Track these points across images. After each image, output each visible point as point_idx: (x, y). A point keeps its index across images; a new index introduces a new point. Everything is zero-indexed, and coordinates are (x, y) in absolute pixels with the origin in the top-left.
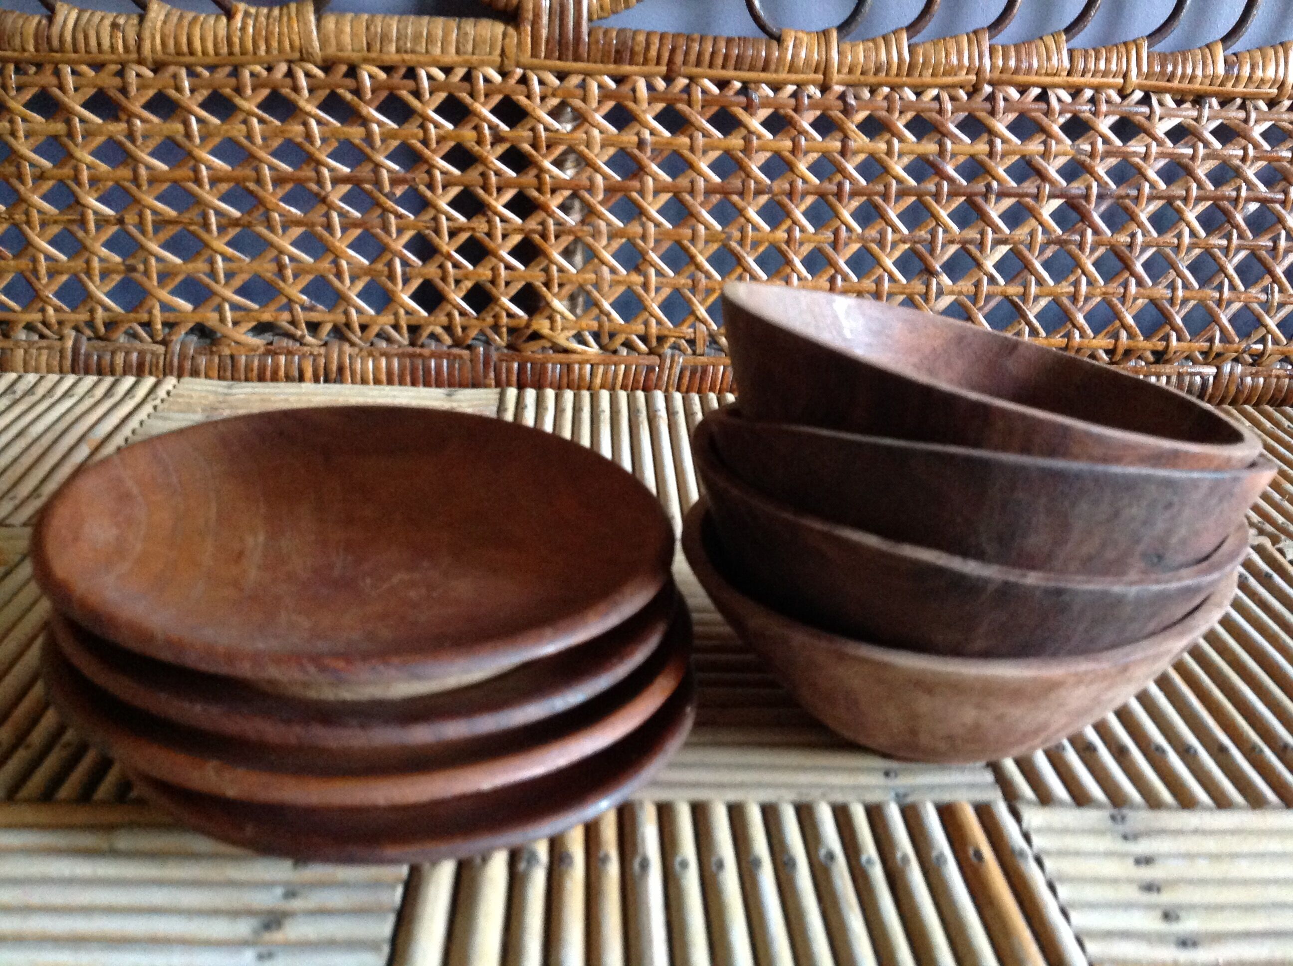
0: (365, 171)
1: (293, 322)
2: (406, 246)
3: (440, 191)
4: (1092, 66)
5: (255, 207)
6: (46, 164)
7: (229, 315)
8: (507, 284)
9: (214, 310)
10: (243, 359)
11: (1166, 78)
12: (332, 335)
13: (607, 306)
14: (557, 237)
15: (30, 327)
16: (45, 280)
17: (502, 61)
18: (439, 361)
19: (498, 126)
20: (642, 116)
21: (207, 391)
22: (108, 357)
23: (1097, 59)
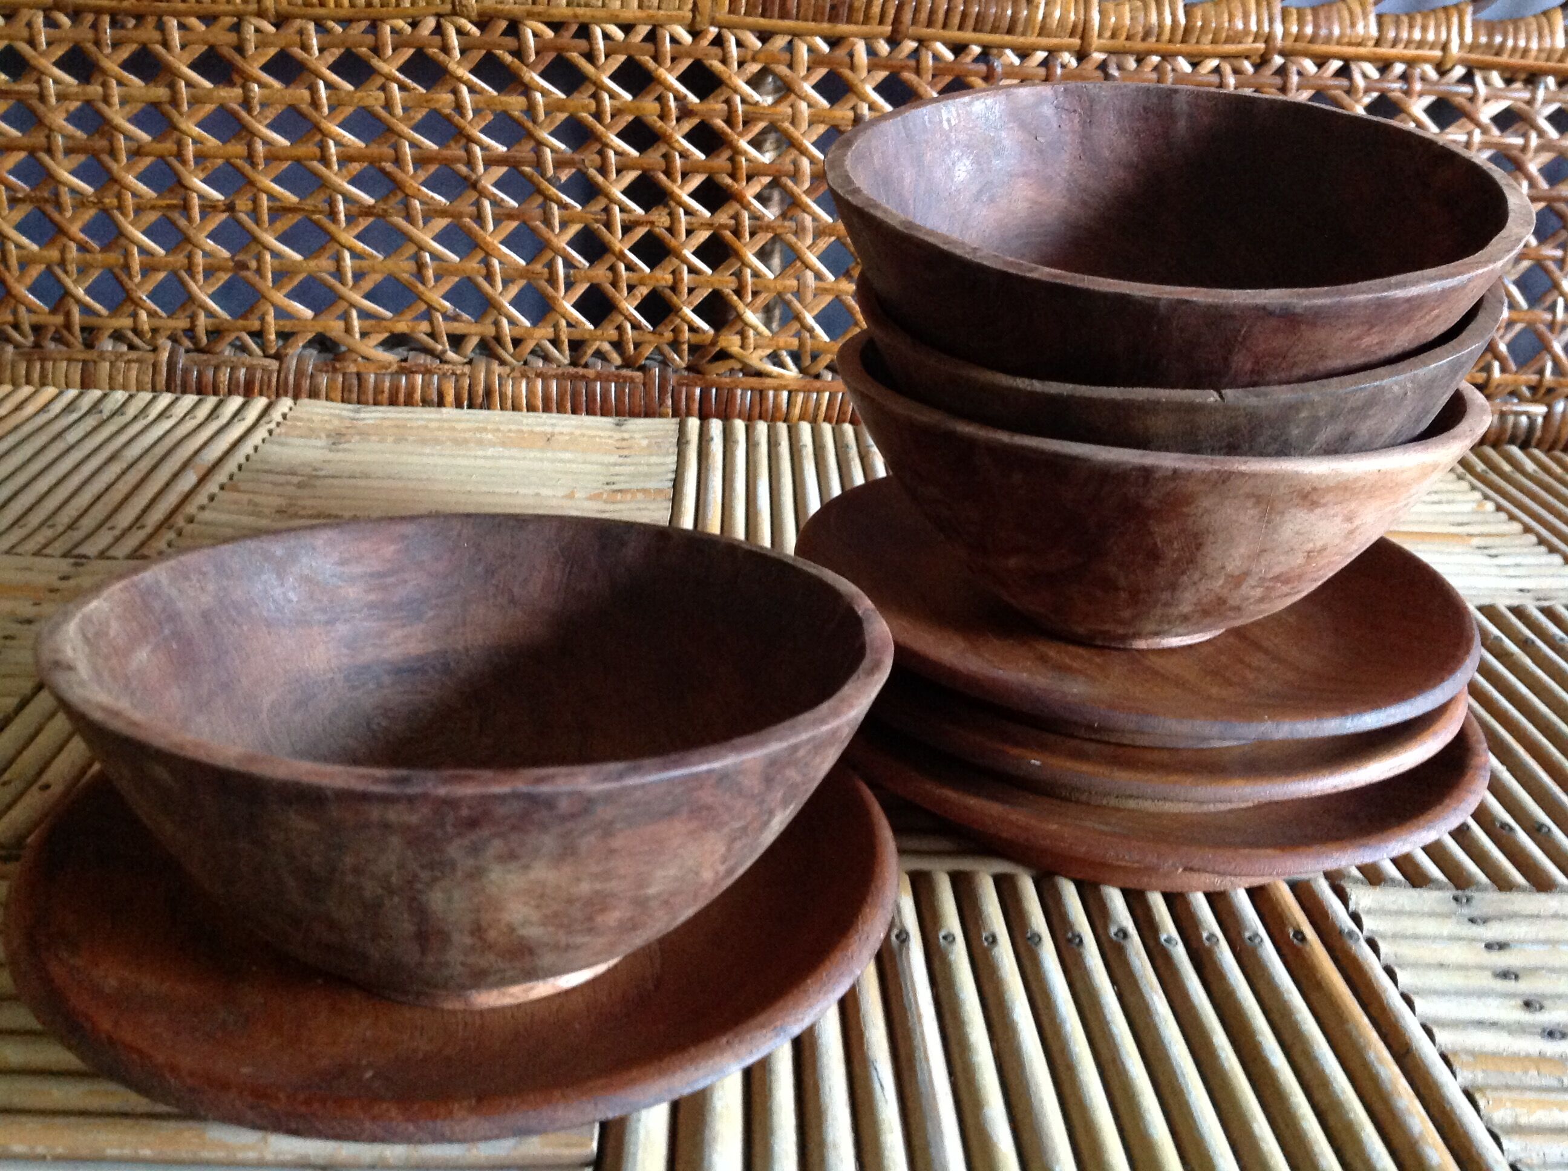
0: (525, 150)
1: (432, 335)
2: (570, 243)
3: (614, 175)
4: (1405, 35)
5: (392, 192)
6: (145, 137)
7: (356, 323)
8: (691, 291)
9: (339, 318)
10: (372, 378)
11: (1494, 51)
12: (478, 351)
13: (809, 319)
14: (752, 234)
15: (118, 336)
16: (138, 279)
17: (694, 17)
18: (605, 384)
19: (685, 97)
20: (860, 85)
21: (331, 414)
22: (210, 374)
23: (1411, 27)
